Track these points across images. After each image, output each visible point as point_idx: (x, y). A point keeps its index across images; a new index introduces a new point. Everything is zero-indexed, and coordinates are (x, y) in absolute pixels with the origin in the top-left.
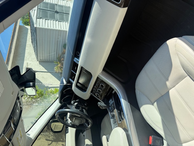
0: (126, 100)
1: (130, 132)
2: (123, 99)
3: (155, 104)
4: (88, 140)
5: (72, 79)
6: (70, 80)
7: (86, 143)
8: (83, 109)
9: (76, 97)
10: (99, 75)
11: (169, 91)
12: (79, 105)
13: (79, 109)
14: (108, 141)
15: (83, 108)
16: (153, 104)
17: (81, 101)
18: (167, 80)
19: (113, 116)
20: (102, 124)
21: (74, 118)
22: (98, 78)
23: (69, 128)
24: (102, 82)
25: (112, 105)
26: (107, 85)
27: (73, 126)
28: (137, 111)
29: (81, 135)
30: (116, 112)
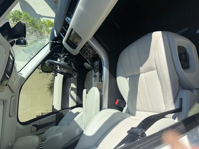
0: (107, 69)
1: (103, 93)
2: (105, 67)
3: (128, 78)
4: (73, 84)
5: (62, 34)
6: (61, 34)
7: (71, 86)
8: (72, 63)
9: (66, 51)
10: (88, 41)
11: (140, 74)
12: (68, 58)
13: (67, 62)
14: (87, 94)
15: (71, 61)
16: (126, 78)
17: (70, 55)
18: (142, 66)
19: (95, 76)
20: (87, 75)
21: (63, 69)
22: (87, 42)
23: (58, 74)
24: (91, 47)
25: (96, 66)
26: (95, 51)
27: (61, 73)
28: (114, 79)
29: (69, 79)
30: (98, 74)
